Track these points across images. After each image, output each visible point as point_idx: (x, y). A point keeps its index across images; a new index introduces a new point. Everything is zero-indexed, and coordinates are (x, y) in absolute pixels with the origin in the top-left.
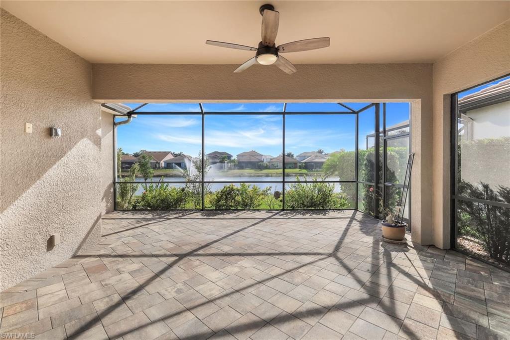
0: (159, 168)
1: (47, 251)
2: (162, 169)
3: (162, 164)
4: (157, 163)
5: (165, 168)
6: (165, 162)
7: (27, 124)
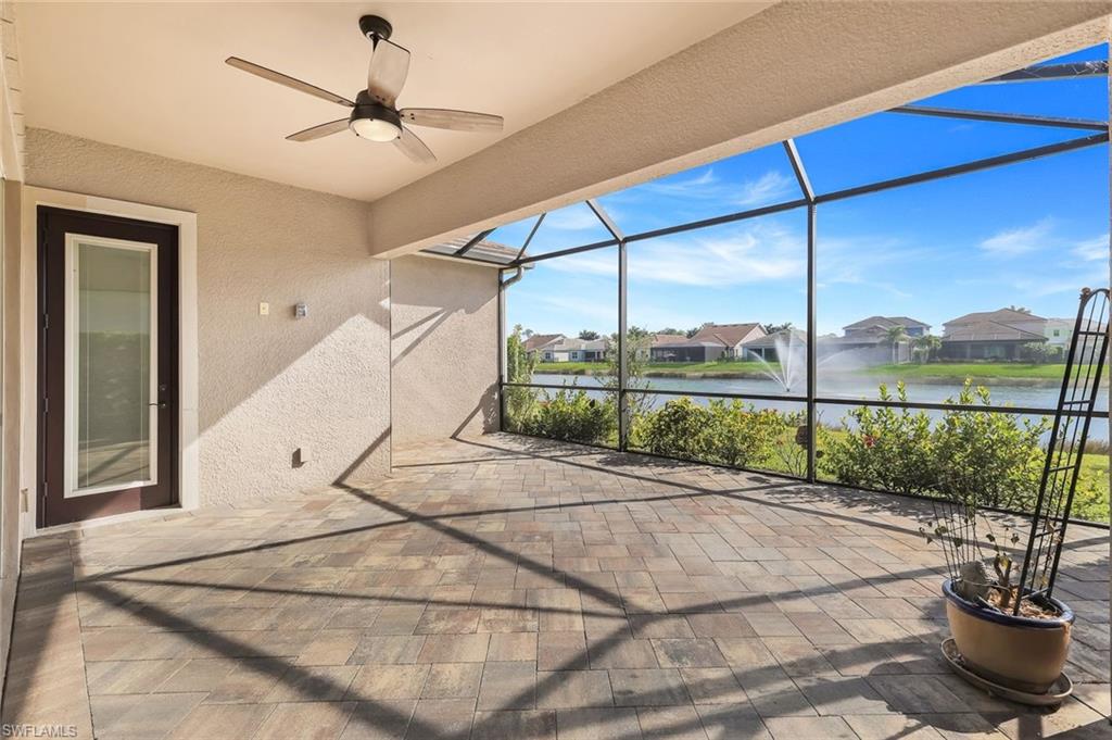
0: (731, 359)
1: (293, 467)
2: (738, 361)
3: (739, 351)
4: (727, 348)
5: (743, 360)
6: (744, 346)
7: (262, 304)
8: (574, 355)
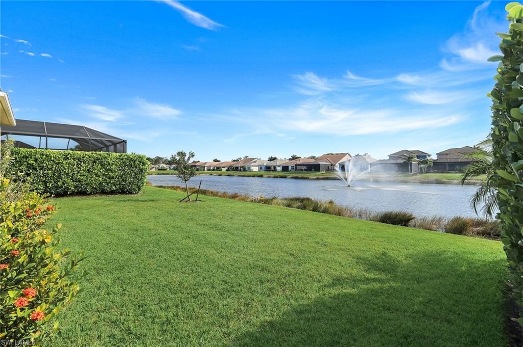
8: (261, 168)
